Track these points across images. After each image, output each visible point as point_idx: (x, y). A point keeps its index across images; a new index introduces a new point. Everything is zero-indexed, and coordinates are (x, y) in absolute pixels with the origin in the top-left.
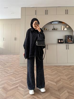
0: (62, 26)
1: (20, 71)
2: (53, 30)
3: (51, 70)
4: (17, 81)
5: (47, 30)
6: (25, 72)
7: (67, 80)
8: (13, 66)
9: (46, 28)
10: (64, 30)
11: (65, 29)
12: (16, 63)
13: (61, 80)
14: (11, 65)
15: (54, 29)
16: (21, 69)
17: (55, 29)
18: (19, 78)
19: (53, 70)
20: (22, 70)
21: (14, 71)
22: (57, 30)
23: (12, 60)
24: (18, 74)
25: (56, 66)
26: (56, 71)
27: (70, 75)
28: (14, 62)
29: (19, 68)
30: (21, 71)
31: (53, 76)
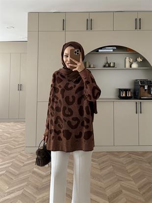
0: (127, 58)
1: (24, 166)
2: (105, 66)
3: (99, 164)
4: (13, 195)
5: (90, 67)
6: (35, 169)
7: (137, 192)
8: (10, 152)
9: (89, 63)
10: (131, 67)
11: (135, 66)
12: (17, 144)
13: (123, 191)
14: (6, 148)
15: (107, 65)
16: (26, 161)
17: (109, 66)
18: (19, 186)
19: (103, 162)
20: (29, 164)
21: (10, 166)
22: (114, 67)
23: (9, 135)
24: (18, 175)
25: (111, 153)
26: (112, 167)
27: (145, 179)
28: (14, 140)
29: (23, 158)
30: (26, 165)
31: (104, 180)
